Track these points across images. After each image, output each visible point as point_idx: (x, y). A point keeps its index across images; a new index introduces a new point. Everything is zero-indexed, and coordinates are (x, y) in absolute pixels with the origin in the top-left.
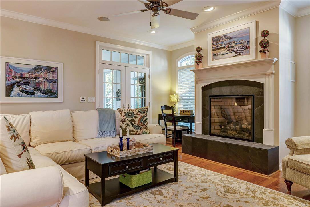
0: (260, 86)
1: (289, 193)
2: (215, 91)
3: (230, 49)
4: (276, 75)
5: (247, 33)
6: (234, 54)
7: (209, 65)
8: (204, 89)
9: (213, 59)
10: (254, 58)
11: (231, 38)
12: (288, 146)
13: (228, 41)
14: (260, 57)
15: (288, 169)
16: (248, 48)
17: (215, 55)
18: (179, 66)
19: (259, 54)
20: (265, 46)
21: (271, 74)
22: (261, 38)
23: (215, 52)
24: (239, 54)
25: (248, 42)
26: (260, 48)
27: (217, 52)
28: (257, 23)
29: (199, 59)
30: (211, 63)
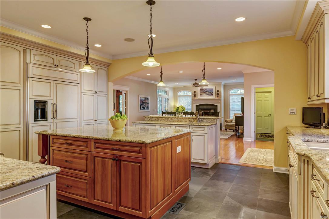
0: (217, 106)
1: (226, 131)
2: (201, 107)
3: (206, 93)
4: (221, 103)
5: (212, 89)
6: (208, 95)
7: (199, 98)
8: (196, 106)
9: (200, 96)
10: (214, 97)
11: (207, 90)
12: (226, 122)
13: (206, 91)
14: (216, 98)
15: (226, 126)
16: (213, 94)
17: (201, 95)
18: (179, 95)
19: (216, 97)
20: (218, 94)
21: (219, 103)
22: (217, 92)
23: (201, 94)
24: (210, 95)
25: (213, 92)
26: (216, 95)
27: (202, 94)
28: (215, 87)
29: (195, 95)
30: (199, 97)
